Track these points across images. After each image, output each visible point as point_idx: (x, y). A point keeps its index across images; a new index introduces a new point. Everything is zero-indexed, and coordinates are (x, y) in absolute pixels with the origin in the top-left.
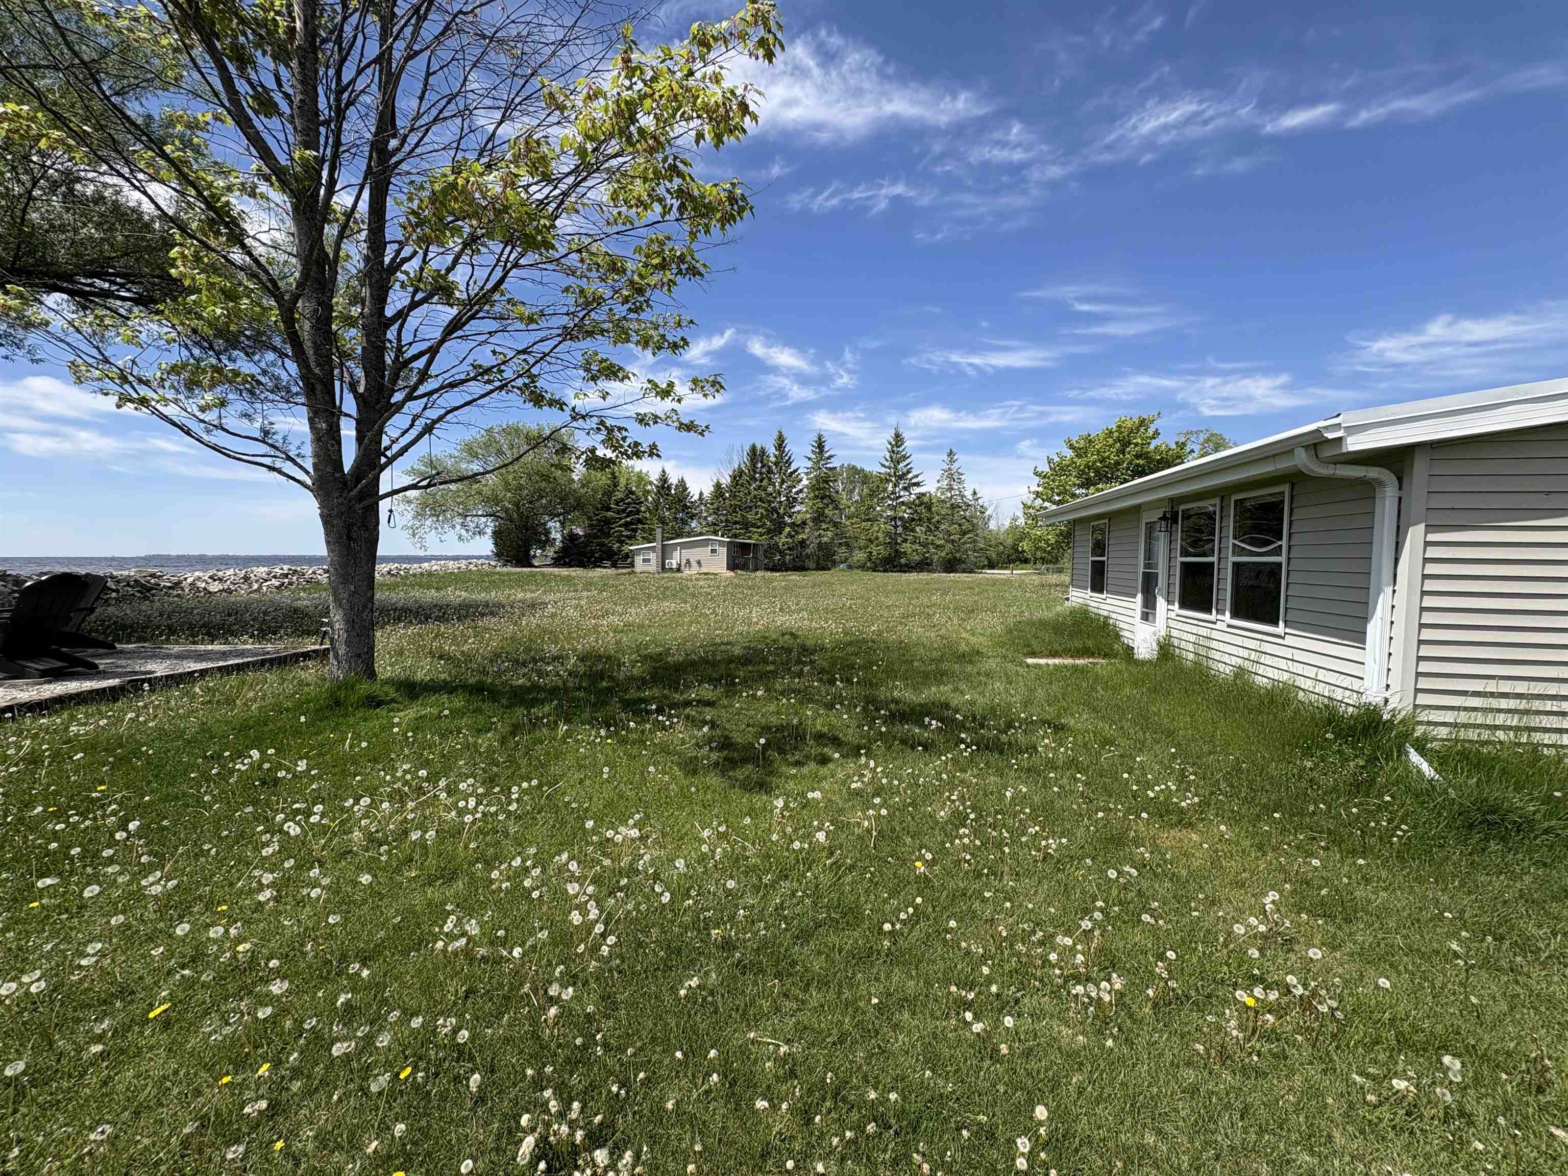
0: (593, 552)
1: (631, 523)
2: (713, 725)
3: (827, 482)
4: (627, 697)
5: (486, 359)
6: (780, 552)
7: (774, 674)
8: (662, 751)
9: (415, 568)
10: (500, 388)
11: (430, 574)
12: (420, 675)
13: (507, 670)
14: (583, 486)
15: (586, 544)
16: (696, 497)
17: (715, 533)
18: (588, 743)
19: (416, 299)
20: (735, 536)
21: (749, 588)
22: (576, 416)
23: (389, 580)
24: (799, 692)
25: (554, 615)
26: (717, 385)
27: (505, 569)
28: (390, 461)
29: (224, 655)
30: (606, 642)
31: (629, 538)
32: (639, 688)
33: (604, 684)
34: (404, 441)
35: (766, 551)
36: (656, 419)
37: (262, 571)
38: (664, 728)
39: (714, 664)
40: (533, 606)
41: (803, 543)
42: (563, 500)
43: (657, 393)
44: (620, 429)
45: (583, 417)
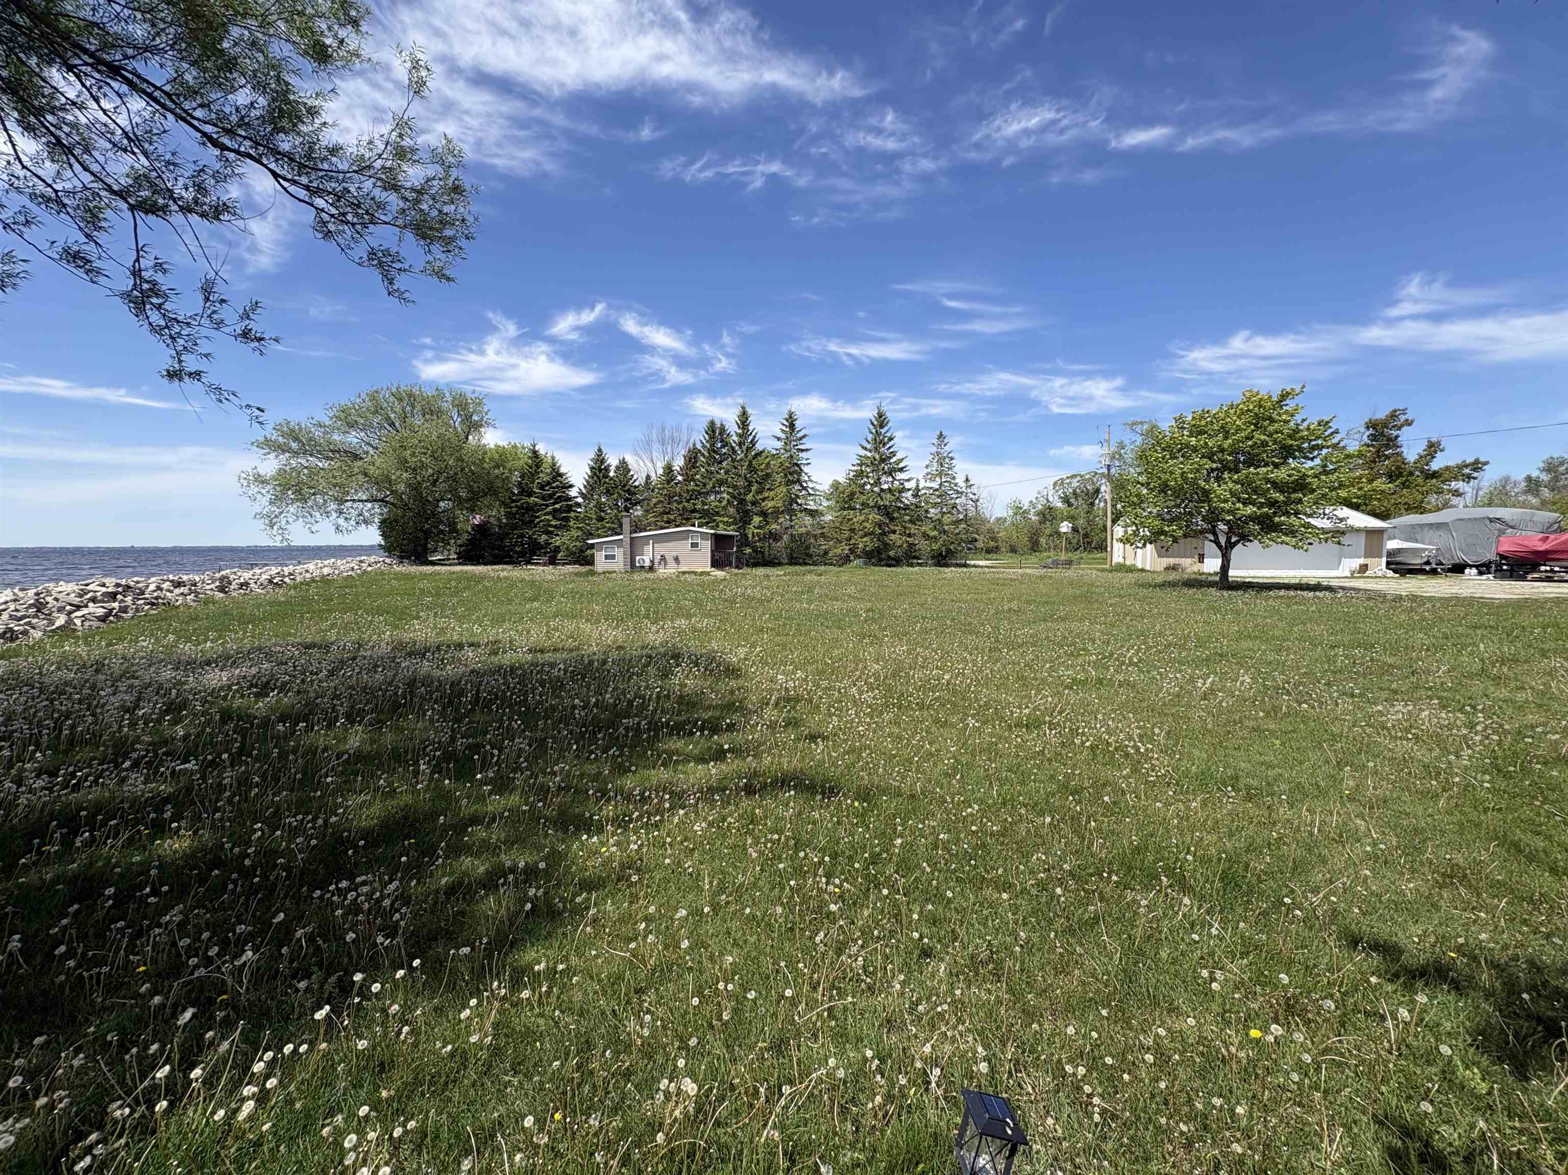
15: (503, 536)
17: (696, 523)
20: (721, 527)
27: (399, 567)
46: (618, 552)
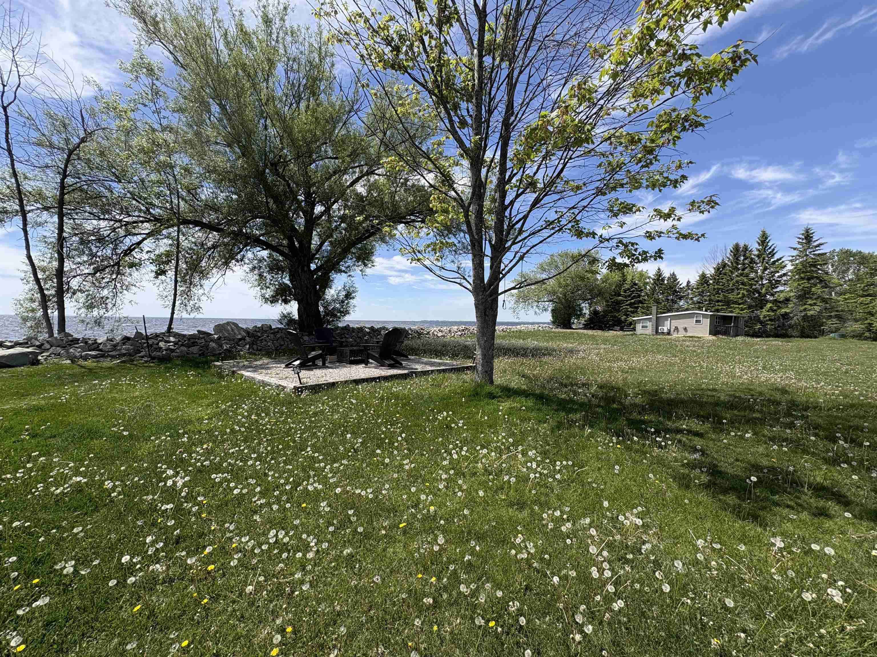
0: (608, 321)
1: (634, 303)
2: (703, 452)
3: (815, 266)
4: (631, 417)
5: (552, 216)
6: (761, 323)
7: (762, 421)
8: (658, 463)
9: (514, 328)
10: (559, 231)
11: (520, 331)
12: (513, 385)
13: (557, 388)
14: (603, 282)
15: (604, 317)
16: (684, 284)
17: (700, 309)
18: (604, 444)
19: (519, 192)
20: (718, 311)
21: (731, 349)
22: (603, 240)
23: (502, 334)
24: (792, 442)
25: (583, 358)
26: (712, 203)
27: (557, 330)
28: (504, 276)
29: (440, 364)
30: (618, 379)
31: (633, 312)
32: (640, 413)
33: (615, 406)
34: (510, 266)
35: (746, 322)
36: (660, 234)
37: (455, 328)
38: (661, 447)
39: (701, 405)
40: (571, 351)
41: (785, 316)
42: (591, 291)
43: (661, 217)
44: (633, 244)
45: (608, 240)
46: (649, 324)
